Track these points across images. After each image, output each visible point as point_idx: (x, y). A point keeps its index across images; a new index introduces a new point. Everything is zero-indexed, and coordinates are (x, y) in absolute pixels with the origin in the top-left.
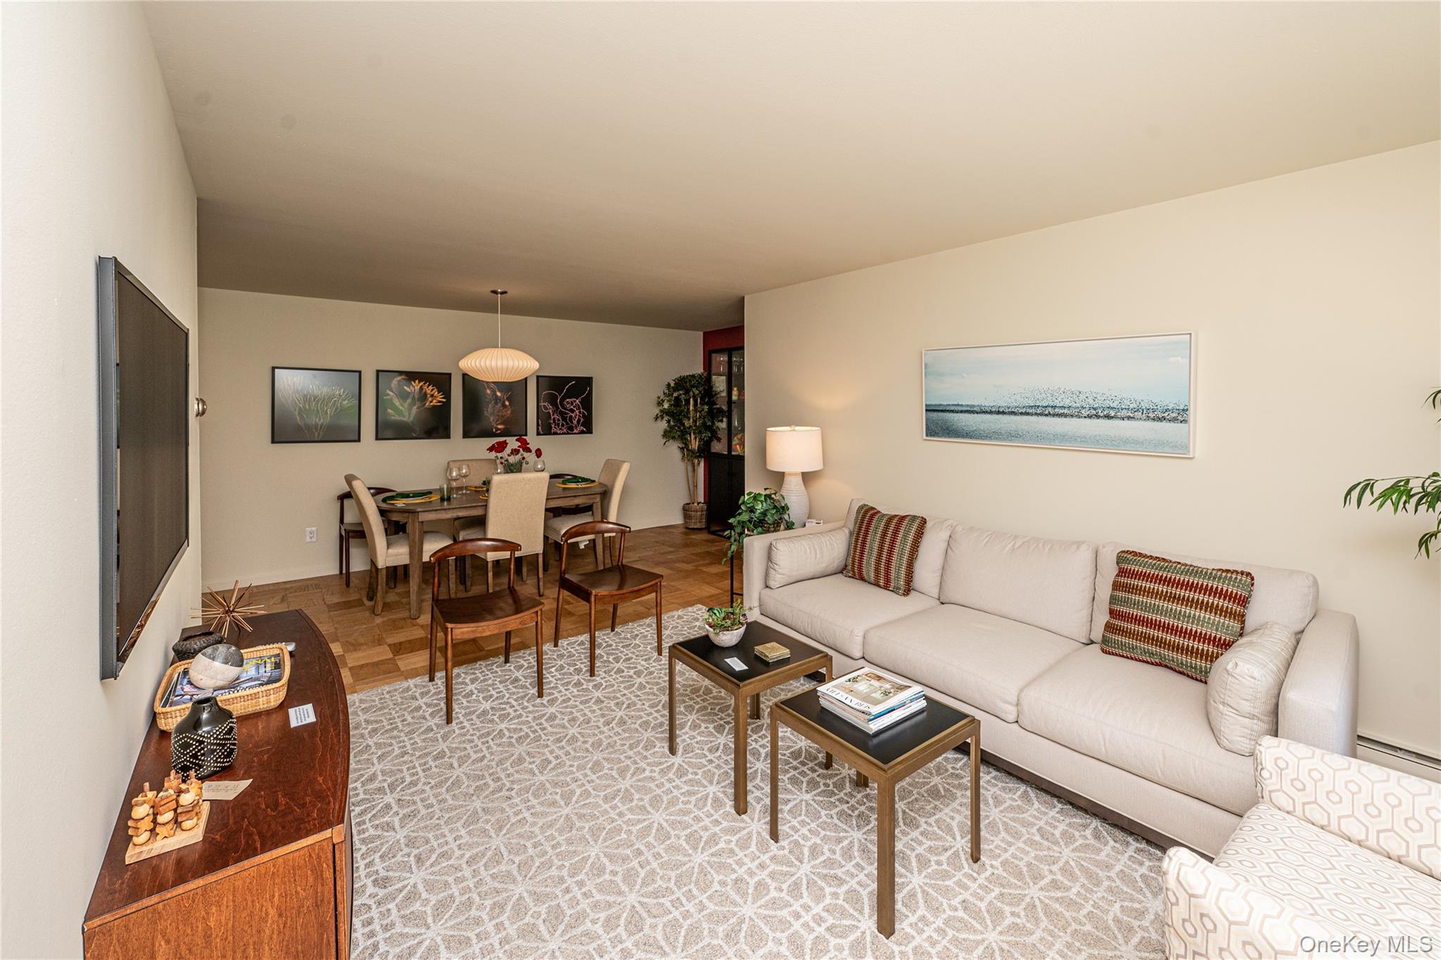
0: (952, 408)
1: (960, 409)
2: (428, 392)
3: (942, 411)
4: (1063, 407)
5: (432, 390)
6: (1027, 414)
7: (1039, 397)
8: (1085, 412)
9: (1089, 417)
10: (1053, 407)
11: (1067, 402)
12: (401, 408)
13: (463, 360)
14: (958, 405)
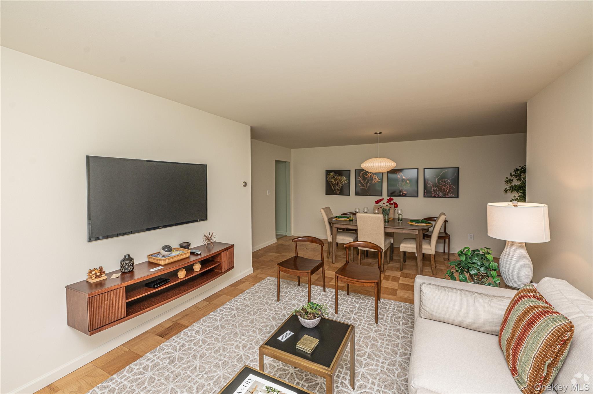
2: (373, 177)
5: (375, 176)
12: (364, 184)
13: (362, 164)
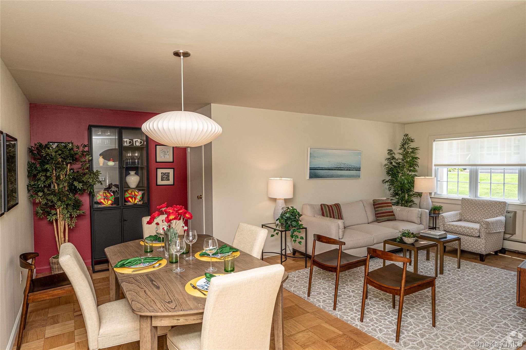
0: (317, 168)
1: (319, 168)
3: (315, 169)
4: (342, 168)
6: (335, 170)
7: (338, 165)
8: (346, 169)
9: (346, 170)
10: (340, 168)
11: (343, 166)
14: (319, 167)
